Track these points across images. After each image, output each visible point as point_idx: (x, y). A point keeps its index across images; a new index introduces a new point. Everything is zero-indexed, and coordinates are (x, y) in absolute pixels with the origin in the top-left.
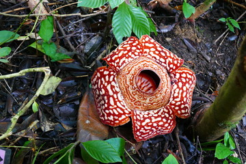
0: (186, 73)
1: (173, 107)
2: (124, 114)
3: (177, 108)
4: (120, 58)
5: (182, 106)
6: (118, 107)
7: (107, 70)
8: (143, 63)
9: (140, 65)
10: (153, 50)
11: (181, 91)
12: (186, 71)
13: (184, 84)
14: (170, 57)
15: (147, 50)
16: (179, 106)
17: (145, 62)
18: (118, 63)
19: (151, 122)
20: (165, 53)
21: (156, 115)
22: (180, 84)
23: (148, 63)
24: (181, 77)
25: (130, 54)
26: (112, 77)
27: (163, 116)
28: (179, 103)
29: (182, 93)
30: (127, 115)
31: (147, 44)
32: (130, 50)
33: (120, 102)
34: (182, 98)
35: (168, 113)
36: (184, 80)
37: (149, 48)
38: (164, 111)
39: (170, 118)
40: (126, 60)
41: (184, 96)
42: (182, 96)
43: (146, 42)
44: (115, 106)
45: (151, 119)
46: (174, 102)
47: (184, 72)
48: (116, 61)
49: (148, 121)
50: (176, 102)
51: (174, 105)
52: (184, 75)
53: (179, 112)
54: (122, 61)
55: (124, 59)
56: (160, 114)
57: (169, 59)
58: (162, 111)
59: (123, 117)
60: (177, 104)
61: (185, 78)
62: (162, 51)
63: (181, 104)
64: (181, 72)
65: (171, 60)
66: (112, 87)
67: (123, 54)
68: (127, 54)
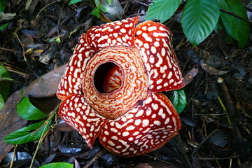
0: (160, 106)
1: (106, 127)
2: (67, 90)
3: (107, 133)
4: (103, 34)
5: (115, 138)
6: (67, 80)
8: (123, 55)
9: (117, 55)
10: (147, 46)
11: (131, 121)
12: (162, 103)
13: (144, 117)
14: (158, 69)
15: (141, 43)
16: (112, 134)
17: (126, 56)
18: (97, 38)
19: (74, 119)
20: (156, 60)
21: (85, 118)
22: (141, 113)
23: (128, 59)
24: (149, 105)
25: (116, 35)
26: (83, 48)
27: (88, 125)
28: (115, 131)
29: (130, 124)
30: (67, 93)
31: (145, 35)
32: (118, 31)
33: (73, 77)
34: (124, 130)
35: (96, 128)
36: (148, 113)
37: (144, 41)
38: (95, 122)
39: (91, 135)
40: (109, 41)
41: (128, 129)
42: (125, 127)
43: (147, 32)
44: (66, 78)
46: (112, 124)
47: (158, 103)
48: (96, 35)
49: (73, 115)
50: (115, 127)
51: (110, 127)
52: (155, 107)
53: (104, 139)
54: (103, 38)
55: (106, 37)
56: (89, 120)
57: (155, 71)
58: (94, 120)
59: (63, 92)
60: (112, 129)
61: (154, 112)
62: (155, 55)
63: (116, 134)
64: (156, 99)
65: (156, 74)
66: (76, 58)
67: (107, 31)
68: (112, 33)
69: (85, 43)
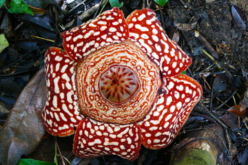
0: (185, 86)
1: (144, 131)
2: (69, 122)
3: (148, 135)
4: (86, 41)
5: (158, 134)
6: (62, 111)
7: (61, 55)
8: (122, 55)
9: (115, 57)
10: (145, 36)
11: (165, 111)
12: (186, 82)
13: (175, 102)
14: (169, 55)
15: (137, 36)
16: (154, 133)
17: (126, 54)
18: (81, 48)
19: (102, 144)
20: (163, 47)
21: (113, 136)
22: (169, 100)
23: (129, 56)
24: (174, 89)
25: (104, 37)
26: (66, 66)
27: (123, 140)
28: (156, 128)
29: (166, 115)
30: (72, 125)
31: (138, 26)
33: (67, 104)
34: (163, 122)
35: (133, 138)
36: (177, 96)
37: (140, 33)
38: (128, 133)
39: (132, 147)
40: (97, 45)
41: (166, 120)
42: (163, 120)
43: (138, 22)
44: (59, 110)
45: (103, 141)
46: (147, 124)
47: (182, 83)
48: (78, 45)
49: (98, 141)
50: (152, 125)
51: (147, 129)
52: (181, 88)
53: (149, 141)
54: (88, 45)
55: (92, 43)
56: (120, 136)
57: (166, 57)
58: (125, 132)
59: (66, 127)
60: (151, 129)
61: (181, 93)
62: (159, 43)
63: (158, 130)
64: (178, 81)
65: (168, 60)
66: (62, 81)
67: (92, 36)
68: (99, 36)
69: (65, 58)
